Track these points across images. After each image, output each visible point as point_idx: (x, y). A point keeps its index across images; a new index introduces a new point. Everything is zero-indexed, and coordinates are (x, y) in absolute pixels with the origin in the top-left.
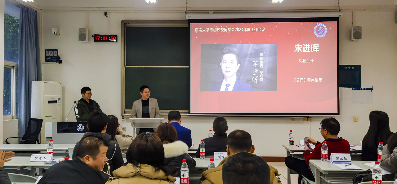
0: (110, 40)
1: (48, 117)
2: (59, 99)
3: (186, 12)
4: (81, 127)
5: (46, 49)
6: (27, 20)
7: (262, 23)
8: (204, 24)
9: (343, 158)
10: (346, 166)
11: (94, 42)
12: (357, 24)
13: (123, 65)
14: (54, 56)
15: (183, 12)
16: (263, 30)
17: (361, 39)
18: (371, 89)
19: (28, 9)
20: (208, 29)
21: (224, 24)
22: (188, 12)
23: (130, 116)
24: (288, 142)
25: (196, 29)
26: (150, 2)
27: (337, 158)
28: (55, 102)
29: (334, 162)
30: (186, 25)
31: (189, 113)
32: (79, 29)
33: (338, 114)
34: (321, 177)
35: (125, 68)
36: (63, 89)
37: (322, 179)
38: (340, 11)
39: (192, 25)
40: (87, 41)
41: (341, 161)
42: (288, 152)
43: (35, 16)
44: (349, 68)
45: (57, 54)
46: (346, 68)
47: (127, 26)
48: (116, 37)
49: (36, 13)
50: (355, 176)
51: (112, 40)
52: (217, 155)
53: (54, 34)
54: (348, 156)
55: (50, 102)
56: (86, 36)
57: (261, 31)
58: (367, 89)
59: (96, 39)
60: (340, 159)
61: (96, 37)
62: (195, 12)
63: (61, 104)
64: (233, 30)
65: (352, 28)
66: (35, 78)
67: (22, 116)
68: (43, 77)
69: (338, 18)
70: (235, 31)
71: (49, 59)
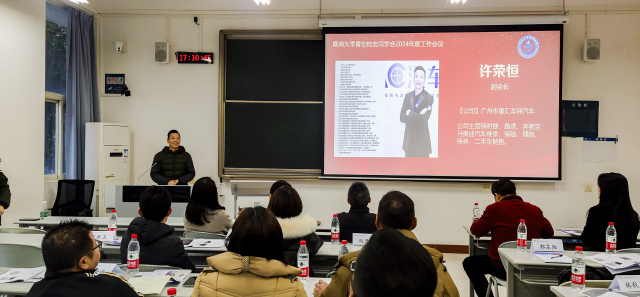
0: (203, 59)
1: (109, 177)
2: (126, 150)
3: (319, 17)
5: (106, 75)
6: (79, 29)
7: (439, 34)
8: (347, 35)
9: (551, 247)
10: (554, 257)
11: (178, 63)
12: (593, 35)
13: (222, 99)
14: (118, 85)
15: (314, 16)
16: (441, 44)
17: (599, 59)
18: (615, 140)
19: (80, 12)
20: (352, 44)
21: (378, 35)
22: (322, 16)
23: (232, 178)
25: (333, 43)
26: (261, 3)
27: (541, 245)
28: (120, 154)
29: (537, 252)
30: (318, 38)
31: (322, 174)
32: (156, 43)
33: (560, 178)
34: (515, 274)
35: (224, 103)
36: (132, 135)
37: (516, 277)
38: (565, 14)
39: (327, 36)
40: (168, 61)
41: (547, 250)
43: (90, 23)
44: (580, 105)
45: (123, 82)
46: (574, 105)
47: (228, 39)
48: (211, 55)
49: (91, 19)
50: (562, 272)
51: (206, 60)
53: (119, 50)
54: (559, 243)
55: (112, 155)
56: (166, 54)
57: (437, 46)
58: (609, 139)
59: (181, 58)
60: (546, 248)
61: (181, 56)
62: (333, 16)
63: (129, 157)
64: (393, 44)
65: (584, 42)
66: (91, 117)
67: (72, 176)
68: (102, 116)
69: (563, 25)
70: (395, 46)
71: (111, 89)
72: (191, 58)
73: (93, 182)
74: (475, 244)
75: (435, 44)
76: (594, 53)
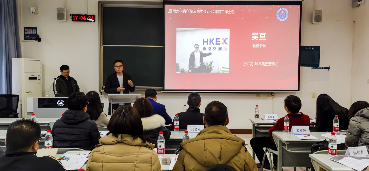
0: (87, 19)
1: (29, 92)
2: (39, 76)
4: (61, 102)
5: (24, 28)
7: (232, 6)
8: (178, 5)
9: (303, 130)
10: (305, 136)
11: (72, 21)
12: (318, 9)
13: (101, 44)
14: (33, 35)
16: (233, 12)
17: (321, 22)
18: (328, 68)
20: (181, 11)
21: (196, 6)
24: (254, 115)
25: (169, 10)
27: (297, 129)
28: (35, 78)
29: (295, 133)
30: (160, 7)
31: (163, 89)
32: (57, 8)
33: (298, 90)
34: (283, 147)
35: (102, 46)
36: (43, 67)
37: (284, 149)
39: (166, 6)
40: (65, 20)
41: (301, 132)
42: (254, 125)
45: (36, 32)
46: (307, 49)
47: (104, 6)
48: (93, 17)
50: (313, 145)
52: (190, 127)
53: (33, 12)
54: (307, 128)
55: (30, 78)
56: (64, 15)
57: (231, 13)
58: (325, 68)
59: (74, 18)
60: (300, 131)
63: (41, 80)
64: (205, 12)
65: (313, 12)
66: (15, 55)
67: (4, 92)
68: (22, 54)
69: (302, 2)
70: (206, 13)
71: (28, 37)
72: (81, 18)
73: (18, 96)
74: (256, 129)
75: (230, 12)
76: (318, 19)
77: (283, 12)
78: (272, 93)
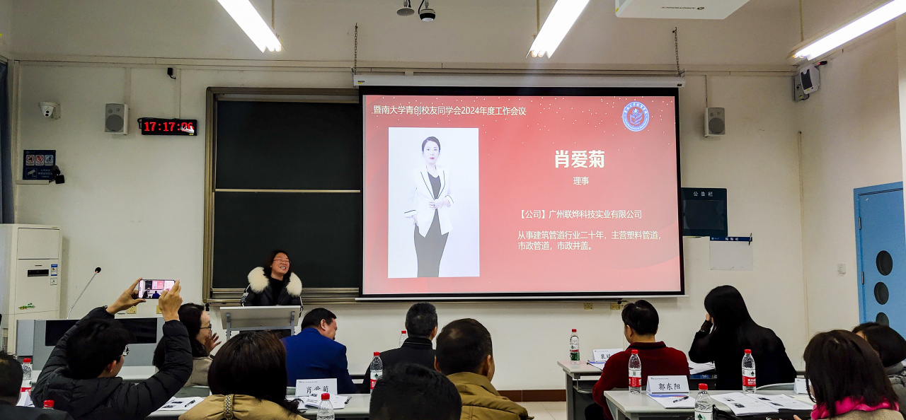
0: (183, 129)
1: (26, 307)
2: (54, 266)
3: (354, 71)
5: (25, 151)
7: (520, 98)
8: (394, 97)
9: (673, 386)
10: (677, 401)
11: (143, 134)
12: (716, 104)
13: (209, 187)
14: (44, 167)
15: (346, 70)
16: (522, 112)
17: (724, 134)
18: (748, 239)
20: (402, 109)
21: (437, 97)
22: (358, 70)
23: (224, 303)
24: (569, 354)
25: (374, 107)
26: (267, 49)
27: (661, 385)
28: (45, 273)
29: (655, 395)
30: (352, 100)
31: (360, 295)
32: (107, 105)
33: (682, 292)
35: (214, 193)
36: (65, 243)
38: (680, 75)
39: (366, 98)
40: (125, 132)
41: (668, 391)
42: (569, 377)
43: (1, 74)
44: (703, 194)
45: (52, 162)
46: (696, 194)
47: (220, 99)
48: (194, 123)
49: (4, 68)
51: (187, 130)
53: (47, 115)
54: (682, 380)
55: (32, 273)
56: (123, 121)
57: (518, 113)
58: (741, 239)
59: (147, 126)
60: (666, 388)
61: (146, 123)
62: (373, 71)
63: (59, 276)
64: (457, 111)
65: (705, 110)
68: (16, 214)
69: (677, 88)
70: (460, 113)
71: (32, 173)
72: (163, 127)
74: (574, 387)
75: (514, 111)
76: (717, 126)
77: (636, 111)
78: (621, 299)
